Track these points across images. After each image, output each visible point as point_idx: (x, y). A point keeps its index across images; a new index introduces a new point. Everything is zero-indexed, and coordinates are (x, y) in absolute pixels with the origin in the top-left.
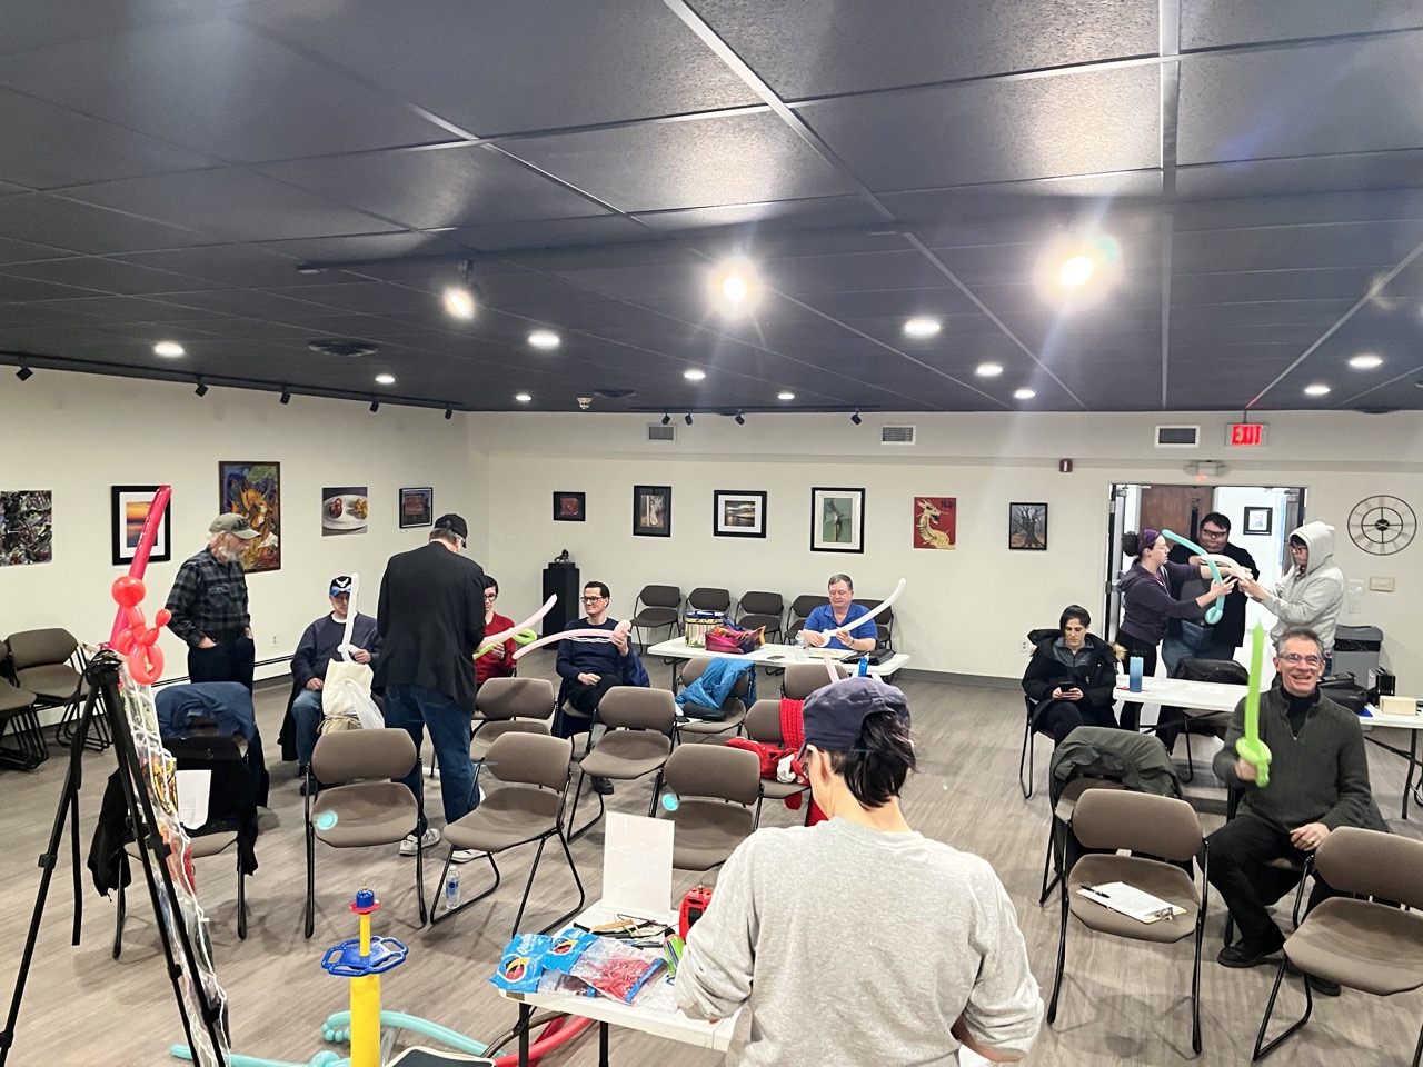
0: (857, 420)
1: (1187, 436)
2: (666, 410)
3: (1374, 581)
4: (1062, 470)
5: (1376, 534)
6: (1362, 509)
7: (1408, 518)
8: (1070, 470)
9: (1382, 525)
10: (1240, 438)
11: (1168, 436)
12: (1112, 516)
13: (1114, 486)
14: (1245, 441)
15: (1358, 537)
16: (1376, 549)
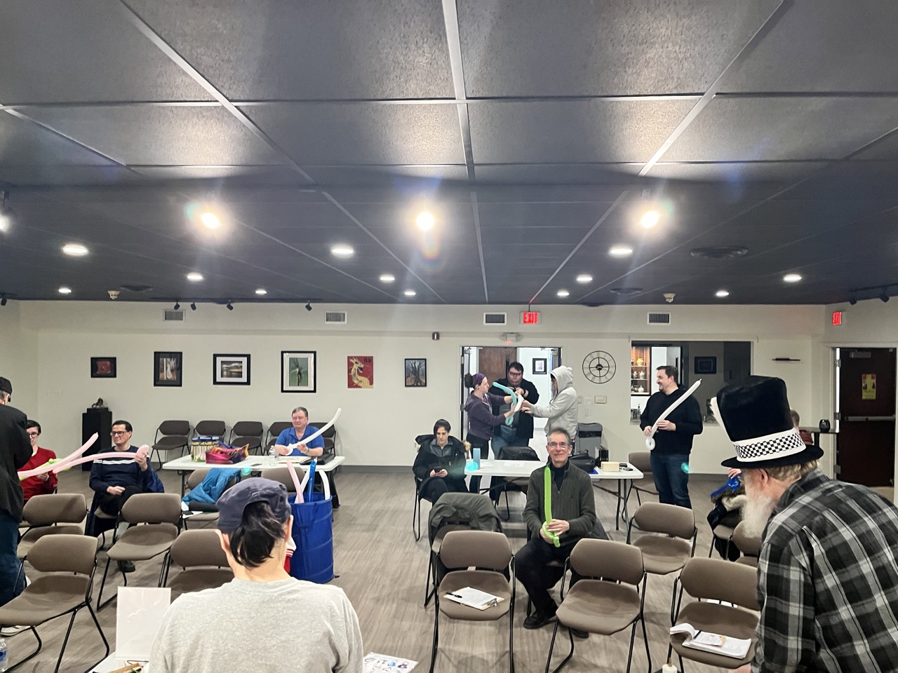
0: (309, 308)
1: (500, 319)
2: (177, 300)
3: (597, 398)
4: (433, 338)
5: (596, 372)
6: (589, 359)
7: (612, 363)
8: (438, 338)
9: (599, 367)
10: (527, 320)
11: (490, 319)
12: (462, 366)
13: (463, 348)
14: (530, 321)
15: (588, 374)
16: (597, 380)
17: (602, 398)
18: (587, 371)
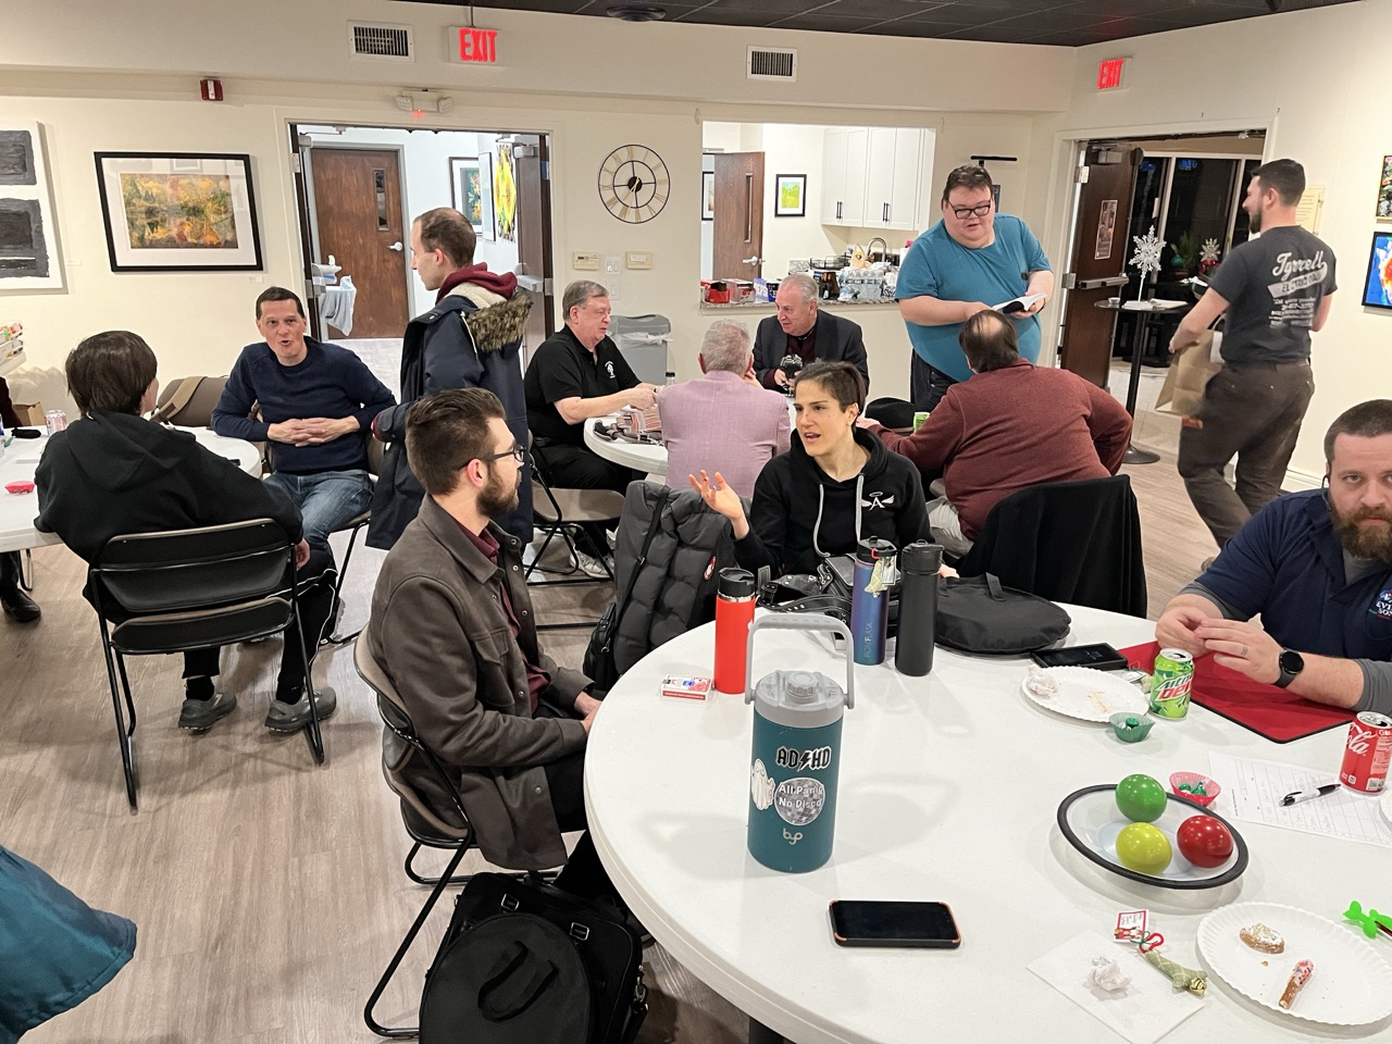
1: (396, 43)
3: (631, 258)
5: (628, 197)
6: (612, 165)
7: (661, 174)
8: (219, 96)
9: (635, 184)
10: (469, 51)
11: (368, 42)
13: (293, 128)
14: (477, 56)
15: (611, 202)
16: (631, 216)
17: (643, 258)
18: (608, 195)
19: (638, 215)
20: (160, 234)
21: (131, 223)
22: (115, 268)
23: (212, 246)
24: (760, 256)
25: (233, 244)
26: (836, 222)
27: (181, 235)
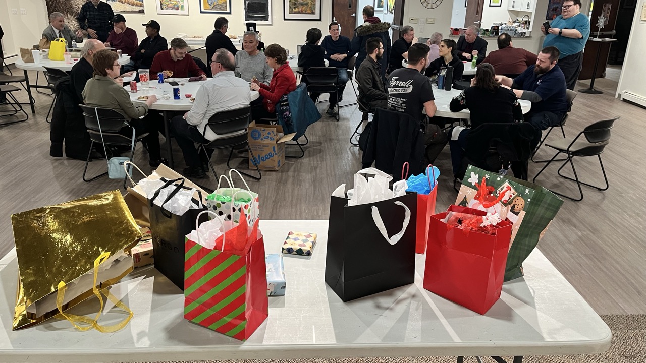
3: (428, 20)
15: (424, 2)
16: (429, 6)
17: (432, 20)
19: (432, 6)
20: (297, 10)
21: (290, 7)
22: (285, 19)
23: (309, 14)
24: (481, 21)
25: (314, 13)
26: (512, 9)
27: (302, 10)
